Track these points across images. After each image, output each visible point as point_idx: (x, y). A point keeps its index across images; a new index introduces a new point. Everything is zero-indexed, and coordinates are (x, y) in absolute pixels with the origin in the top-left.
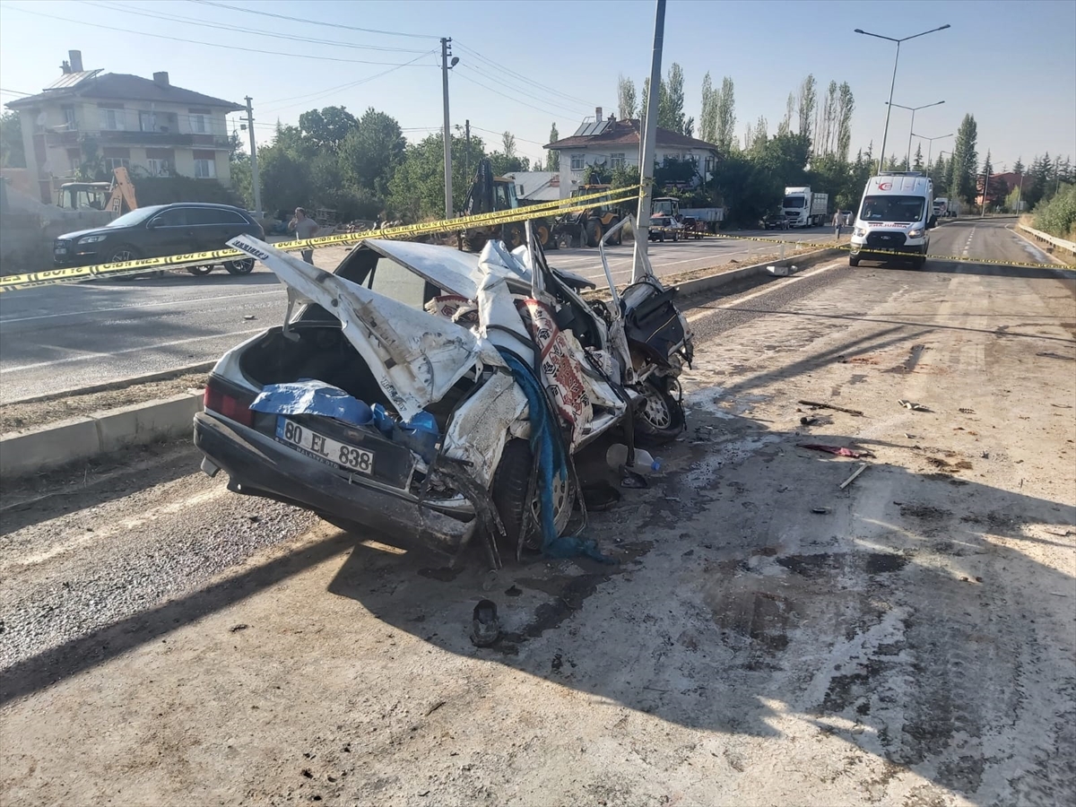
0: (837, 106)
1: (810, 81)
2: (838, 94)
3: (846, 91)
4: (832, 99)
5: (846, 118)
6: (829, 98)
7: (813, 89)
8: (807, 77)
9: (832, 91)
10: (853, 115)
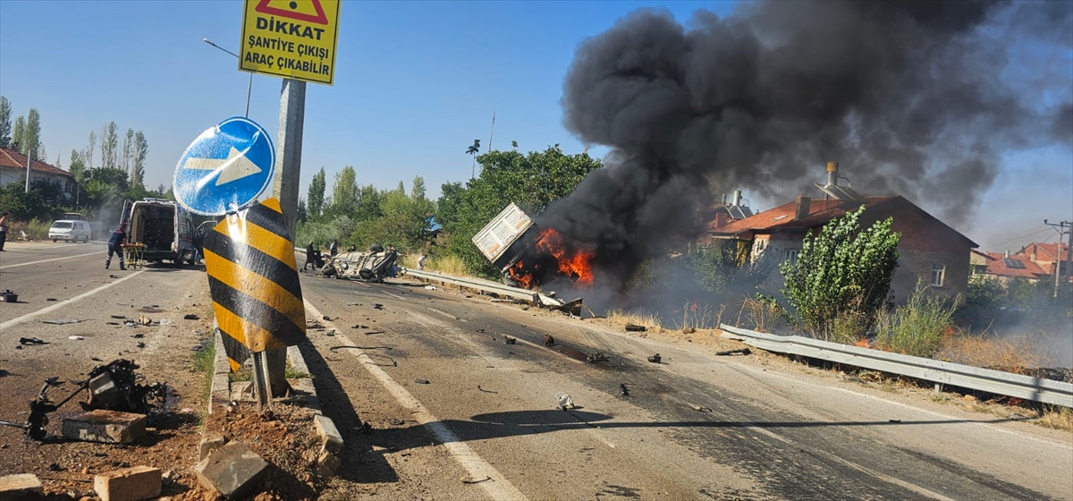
0: (134, 147)
1: (112, 127)
2: (134, 138)
3: (140, 137)
4: (129, 142)
5: (142, 157)
6: (128, 140)
7: (115, 132)
8: (110, 122)
9: (130, 136)
10: (147, 156)
